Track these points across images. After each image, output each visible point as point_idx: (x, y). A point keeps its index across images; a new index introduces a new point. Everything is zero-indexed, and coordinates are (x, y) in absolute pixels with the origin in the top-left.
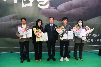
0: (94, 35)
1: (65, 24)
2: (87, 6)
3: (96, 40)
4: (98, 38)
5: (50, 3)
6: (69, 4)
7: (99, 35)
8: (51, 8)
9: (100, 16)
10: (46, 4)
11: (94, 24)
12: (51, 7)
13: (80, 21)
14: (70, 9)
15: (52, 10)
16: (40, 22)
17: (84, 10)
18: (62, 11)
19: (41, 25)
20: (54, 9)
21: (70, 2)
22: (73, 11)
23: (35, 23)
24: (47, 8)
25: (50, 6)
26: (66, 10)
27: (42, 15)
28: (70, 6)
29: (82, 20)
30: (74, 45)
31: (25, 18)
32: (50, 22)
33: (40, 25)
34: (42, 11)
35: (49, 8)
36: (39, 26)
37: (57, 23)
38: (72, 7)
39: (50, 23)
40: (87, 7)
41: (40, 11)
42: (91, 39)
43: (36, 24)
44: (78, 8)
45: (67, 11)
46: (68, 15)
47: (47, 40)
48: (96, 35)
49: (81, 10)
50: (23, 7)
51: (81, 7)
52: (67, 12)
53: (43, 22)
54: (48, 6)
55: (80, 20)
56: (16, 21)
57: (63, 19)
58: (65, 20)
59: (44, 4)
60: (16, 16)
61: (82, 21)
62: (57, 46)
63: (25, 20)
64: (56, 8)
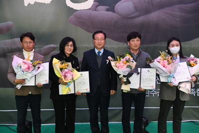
1: (133, 50)
2: (194, 2)
8: (100, 7)
12: (98, 6)
13: (174, 42)
14: (147, 11)
15: (103, 12)
16: (71, 43)
17: (183, 14)
18: (127, 17)
19: (73, 52)
20: (107, 10)
22: (155, 16)
23: (59, 46)
25: (97, 4)
26: (136, 14)
27: (76, 25)
28: (149, 2)
29: (178, 40)
30: (159, 104)
31: (31, 34)
32: (96, 45)
33: (69, 53)
34: (75, 16)
35: (94, 8)
36: (68, 56)
37: (114, 46)
38: (152, 4)
39: (95, 47)
40: (193, 4)
41: (72, 16)
43: (60, 50)
44: (170, 8)
45: (140, 16)
46: (143, 26)
47: (88, 91)
49: (178, 13)
50: (26, 5)
51: (177, 6)
52: (141, 19)
53: (77, 45)
54: (92, 3)
55: (174, 39)
56: (9, 41)
57: (129, 38)
58: (135, 39)
60: (8, 29)
61: (178, 43)
62: (115, 107)
63: (32, 38)
64: (112, 9)
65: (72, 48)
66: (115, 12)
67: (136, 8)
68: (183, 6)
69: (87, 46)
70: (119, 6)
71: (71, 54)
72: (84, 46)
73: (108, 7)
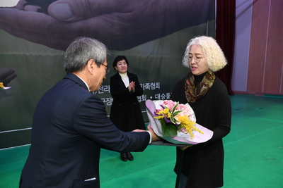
0: (147, 86)
2: (130, 12)
3: (153, 97)
4: (156, 91)
7: (158, 85)
8: (29, 6)
9: (158, 40)
11: (148, 58)
12: (26, 4)
14: (86, 16)
18: (63, 21)
20: (39, 11)
22: (94, 22)
24: (14, 7)
26: (74, 18)
37: (50, 54)
40: (129, 14)
42: (143, 96)
44: (109, 15)
45: (78, 21)
48: (152, 84)
51: (115, 14)
52: (79, 24)
66: (48, 14)
67: (73, 12)
68: (121, 14)
69: (14, 53)
70: (53, 7)
72: (11, 53)
73: (40, 8)
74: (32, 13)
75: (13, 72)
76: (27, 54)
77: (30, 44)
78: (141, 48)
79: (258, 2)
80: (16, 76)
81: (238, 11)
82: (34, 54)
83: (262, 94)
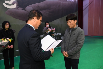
0: (57, 34)
3: (59, 38)
4: (60, 36)
5: (17, 3)
6: (37, 6)
7: (61, 34)
8: (19, 8)
9: (60, 18)
10: (13, 4)
20: (22, 9)
21: (38, 4)
25: (18, 6)
38: (39, 8)
40: (51, 10)
41: (7, 11)
42: (56, 38)
48: (59, 33)
54: (16, 6)
59: (11, 3)
64: (24, 9)
65: (9, 26)
68: (48, 10)
70: (27, 8)
71: (8, 28)
73: (23, 8)
74: (20, 10)
75: (15, 30)
76: (19, 24)
77: (20, 21)
78: (55, 21)
79: (90, 5)
80: (15, 32)
81: (84, 8)
82: (21, 24)
83: (93, 36)
